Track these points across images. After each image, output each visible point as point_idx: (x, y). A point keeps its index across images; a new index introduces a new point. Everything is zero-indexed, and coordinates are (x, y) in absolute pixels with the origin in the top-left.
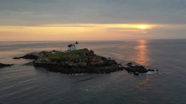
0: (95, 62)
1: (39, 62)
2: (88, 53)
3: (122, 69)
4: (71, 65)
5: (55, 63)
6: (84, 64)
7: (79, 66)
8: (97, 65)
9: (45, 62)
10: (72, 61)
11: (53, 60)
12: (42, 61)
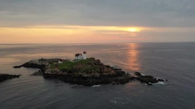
0: (107, 72)
1: (49, 73)
2: (95, 62)
3: (133, 78)
4: (85, 76)
5: (65, 73)
6: (98, 75)
7: (93, 77)
8: (109, 76)
9: (55, 73)
10: (84, 72)
11: (64, 70)
12: (52, 72)
